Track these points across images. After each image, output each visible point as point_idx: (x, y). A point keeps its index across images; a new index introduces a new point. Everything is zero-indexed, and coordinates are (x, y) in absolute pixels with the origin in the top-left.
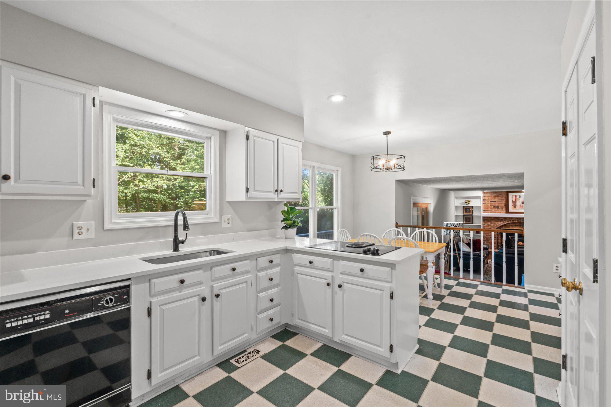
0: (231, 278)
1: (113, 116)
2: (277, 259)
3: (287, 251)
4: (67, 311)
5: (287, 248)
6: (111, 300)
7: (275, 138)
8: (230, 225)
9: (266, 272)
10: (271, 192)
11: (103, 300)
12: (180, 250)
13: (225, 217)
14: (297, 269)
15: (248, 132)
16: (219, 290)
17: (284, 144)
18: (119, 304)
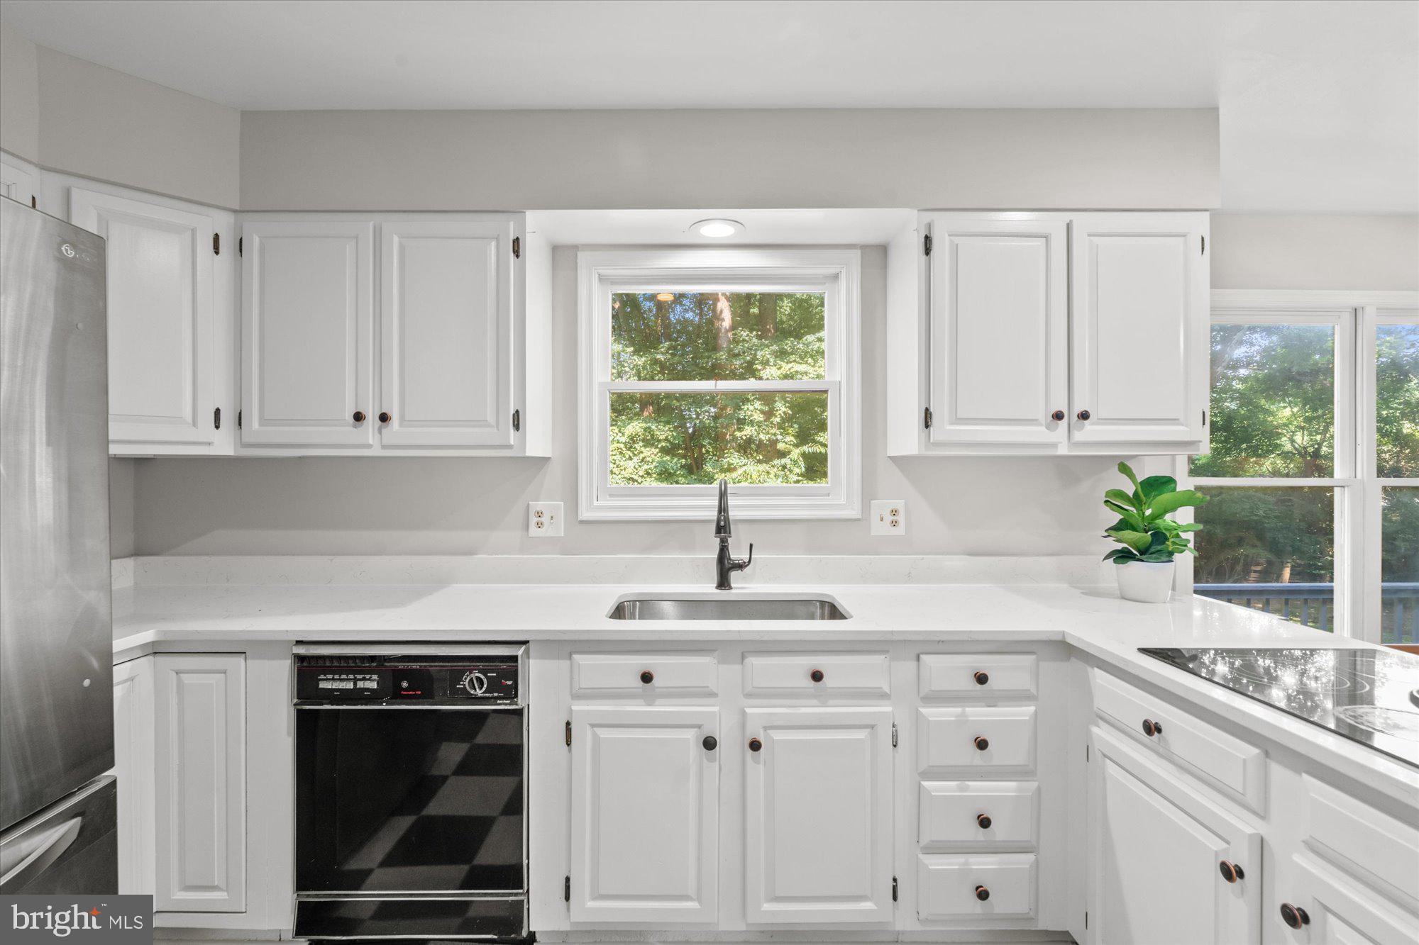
0: (815, 702)
1: (600, 271)
2: (1005, 672)
3: (1064, 649)
4: (405, 684)
5: (1064, 636)
6: (480, 681)
7: (1054, 224)
8: (899, 531)
9: (959, 710)
10: (1033, 422)
11: (466, 679)
12: (732, 585)
13: (881, 506)
14: (1101, 733)
15: (929, 226)
16: (766, 728)
17: (1096, 238)
18: (496, 695)
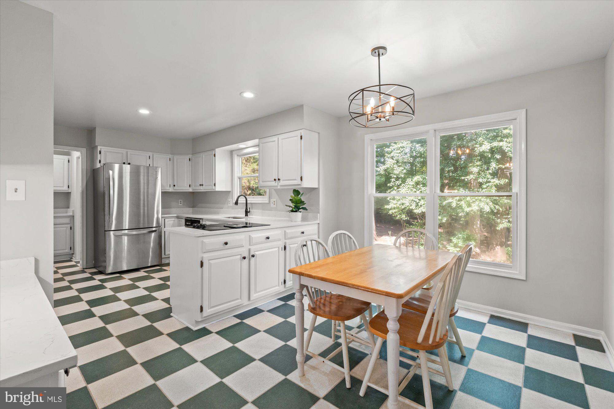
8: (275, 206)
